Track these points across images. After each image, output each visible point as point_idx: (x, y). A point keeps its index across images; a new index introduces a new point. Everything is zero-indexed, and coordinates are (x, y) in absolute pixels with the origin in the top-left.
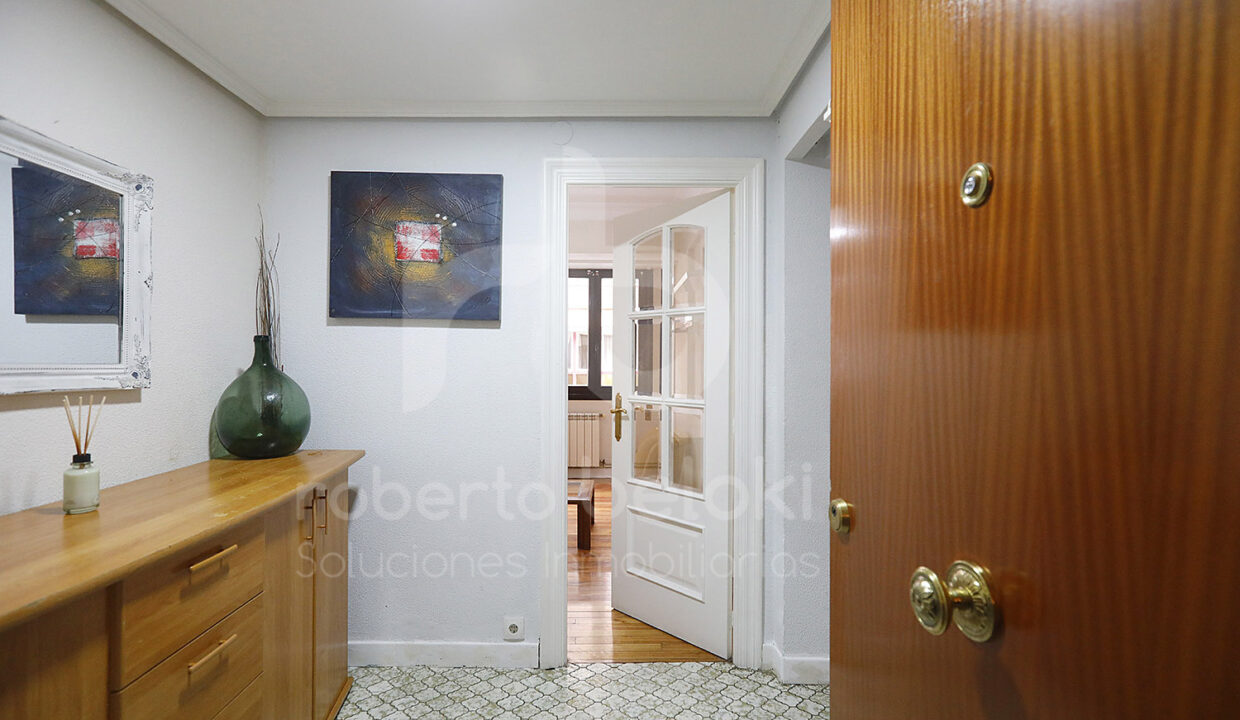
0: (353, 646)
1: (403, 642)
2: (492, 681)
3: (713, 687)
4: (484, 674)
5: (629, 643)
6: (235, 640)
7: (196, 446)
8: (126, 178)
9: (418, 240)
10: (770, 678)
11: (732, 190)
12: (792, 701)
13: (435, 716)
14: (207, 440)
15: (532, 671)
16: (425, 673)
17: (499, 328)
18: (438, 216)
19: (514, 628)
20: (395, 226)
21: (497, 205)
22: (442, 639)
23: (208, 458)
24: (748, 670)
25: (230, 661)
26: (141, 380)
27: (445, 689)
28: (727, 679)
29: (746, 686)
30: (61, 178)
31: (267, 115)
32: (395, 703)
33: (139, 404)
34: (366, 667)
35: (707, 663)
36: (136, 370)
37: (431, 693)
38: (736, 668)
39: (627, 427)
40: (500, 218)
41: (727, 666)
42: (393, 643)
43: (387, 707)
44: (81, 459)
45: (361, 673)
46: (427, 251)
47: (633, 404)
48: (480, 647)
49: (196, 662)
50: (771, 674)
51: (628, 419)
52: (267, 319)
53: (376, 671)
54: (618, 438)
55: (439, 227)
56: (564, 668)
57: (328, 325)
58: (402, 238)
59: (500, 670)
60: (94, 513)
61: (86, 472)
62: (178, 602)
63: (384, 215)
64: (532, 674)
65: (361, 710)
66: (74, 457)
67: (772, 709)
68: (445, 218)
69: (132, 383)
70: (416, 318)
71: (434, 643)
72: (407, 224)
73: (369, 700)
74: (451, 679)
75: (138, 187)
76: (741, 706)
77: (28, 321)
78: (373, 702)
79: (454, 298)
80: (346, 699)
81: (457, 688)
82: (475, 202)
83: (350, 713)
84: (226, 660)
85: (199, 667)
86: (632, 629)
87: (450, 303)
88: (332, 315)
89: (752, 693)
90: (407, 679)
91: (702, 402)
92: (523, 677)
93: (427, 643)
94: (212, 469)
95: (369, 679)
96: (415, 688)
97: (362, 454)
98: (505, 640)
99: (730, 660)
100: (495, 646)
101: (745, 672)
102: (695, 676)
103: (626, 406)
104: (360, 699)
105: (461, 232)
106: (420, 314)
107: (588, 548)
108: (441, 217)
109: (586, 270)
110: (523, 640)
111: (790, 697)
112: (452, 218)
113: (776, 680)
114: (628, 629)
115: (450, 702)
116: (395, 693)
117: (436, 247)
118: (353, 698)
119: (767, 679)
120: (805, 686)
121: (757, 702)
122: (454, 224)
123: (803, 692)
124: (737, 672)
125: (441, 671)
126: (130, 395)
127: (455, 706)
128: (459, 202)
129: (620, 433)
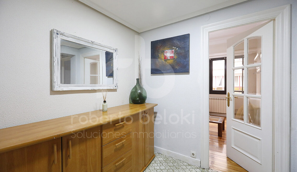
0: (155, 147)
1: (166, 150)
2: (187, 166)
4: (185, 164)
5: (231, 169)
6: (125, 141)
7: (127, 100)
8: (114, 49)
9: (169, 54)
11: (274, 20)
13: (171, 170)
14: (129, 99)
15: (198, 167)
16: (171, 159)
17: (189, 74)
18: (173, 47)
19: (193, 154)
20: (164, 51)
21: (188, 42)
22: (175, 152)
23: (129, 103)
25: (125, 145)
26: (116, 88)
27: (175, 164)
30: (111, 53)
31: (140, 32)
32: (163, 164)
33: (116, 92)
34: (159, 153)
36: (116, 86)
37: (172, 165)
39: (231, 103)
40: (189, 45)
42: (164, 149)
43: (161, 164)
44: (105, 102)
45: (157, 154)
46: (171, 56)
47: (234, 96)
48: (185, 157)
49: (117, 144)
51: (232, 100)
52: (140, 75)
53: (161, 155)
54: (229, 106)
55: (173, 50)
56: (208, 170)
57: (151, 76)
58: (165, 54)
59: (190, 164)
60: (106, 111)
61: (105, 104)
62: (114, 131)
63: (162, 49)
64: (198, 168)
65: (156, 163)
66: (104, 101)
68: (175, 48)
69: (115, 88)
70: (169, 73)
71: (173, 152)
72: (166, 51)
73: (158, 161)
74: (177, 162)
75: (116, 51)
77: (108, 78)
78: (159, 162)
79: (177, 67)
80: (153, 159)
81: (178, 165)
82: (182, 42)
83: (154, 163)
84: (124, 145)
85: (118, 145)
86: (233, 165)
87: (177, 69)
88: (151, 74)
90: (167, 159)
91: (260, 96)
92: (195, 168)
93: (172, 152)
94: (130, 105)
95: (159, 156)
96: (168, 162)
97: (157, 105)
98: (191, 157)
100: (188, 157)
103: (231, 96)
104: (156, 160)
105: (179, 51)
106: (170, 72)
107: (221, 136)
108: (174, 48)
109: (224, 58)
110: (196, 158)
112: (177, 47)
114: (232, 164)
115: (175, 168)
116: (164, 161)
117: (173, 55)
118: (155, 159)
122: (177, 49)
125: (175, 159)
126: (115, 90)
127: (177, 169)
128: (178, 43)
129: (229, 104)
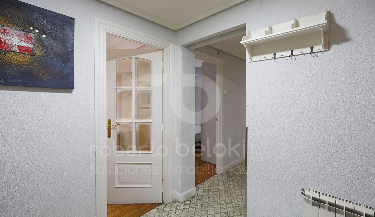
3: (166, 214)
10: (177, 203)
11: (163, 51)
12: (188, 207)
18: (31, 28)
24: (170, 203)
28: (167, 209)
29: (174, 209)
35: (158, 208)
38: (166, 205)
41: (164, 206)
50: (176, 201)
67: (185, 212)
76: (178, 216)
89: (177, 210)
91: (151, 120)
99: (163, 203)
101: (169, 205)
102: (157, 213)
111: (186, 206)
112: (42, 32)
113: (179, 203)
119: (177, 204)
120: (186, 200)
121: (180, 212)
123: (188, 202)
124: (168, 206)
